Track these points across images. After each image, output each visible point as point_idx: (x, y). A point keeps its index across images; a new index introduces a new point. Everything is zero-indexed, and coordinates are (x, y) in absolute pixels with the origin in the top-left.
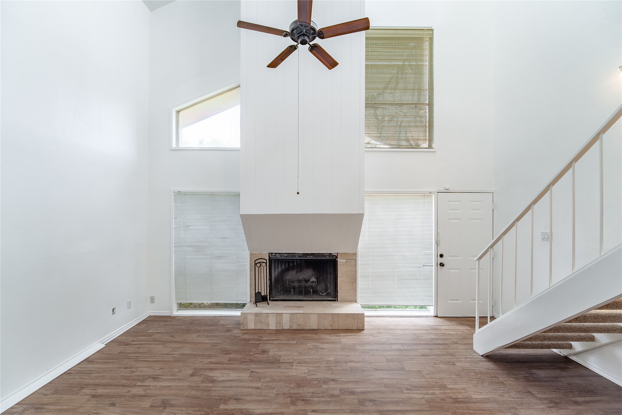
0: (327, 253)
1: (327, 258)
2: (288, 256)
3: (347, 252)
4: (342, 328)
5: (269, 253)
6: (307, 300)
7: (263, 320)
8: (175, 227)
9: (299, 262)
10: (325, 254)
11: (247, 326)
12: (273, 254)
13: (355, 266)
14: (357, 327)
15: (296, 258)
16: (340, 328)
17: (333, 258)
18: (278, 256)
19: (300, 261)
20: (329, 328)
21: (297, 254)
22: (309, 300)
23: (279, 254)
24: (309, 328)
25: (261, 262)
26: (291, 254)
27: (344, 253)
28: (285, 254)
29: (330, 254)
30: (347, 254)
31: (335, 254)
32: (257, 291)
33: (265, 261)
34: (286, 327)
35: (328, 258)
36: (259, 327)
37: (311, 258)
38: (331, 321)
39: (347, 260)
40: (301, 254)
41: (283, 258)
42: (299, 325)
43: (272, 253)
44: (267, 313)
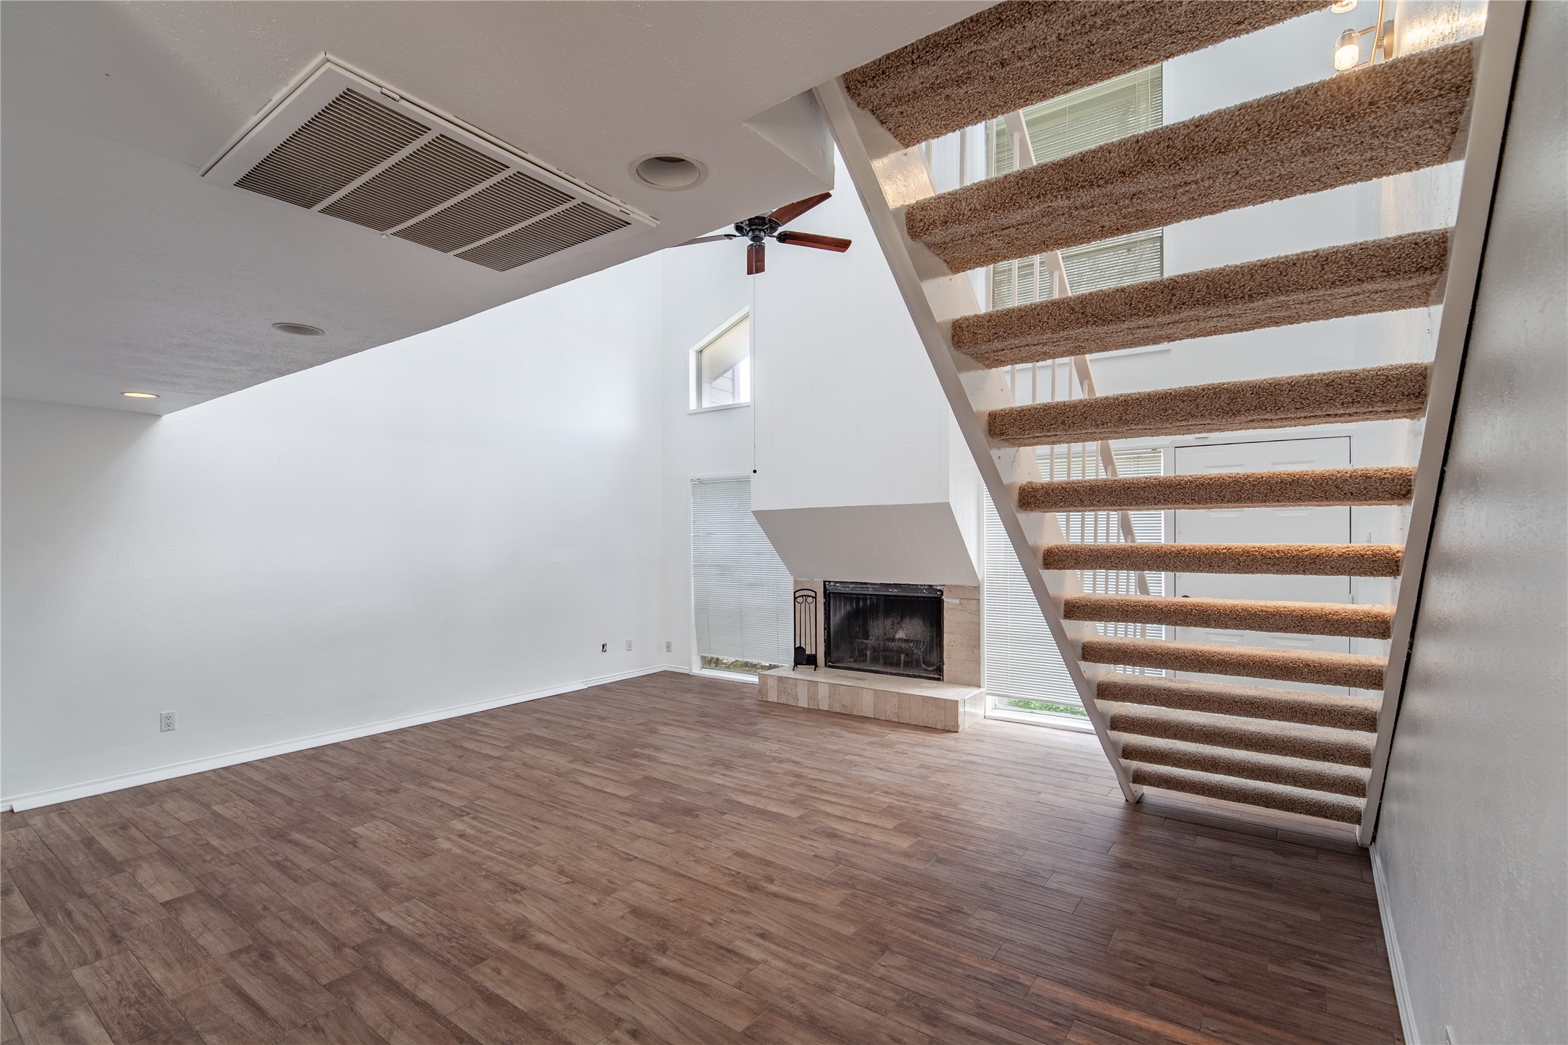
0: (924, 585)
1: (924, 595)
2: (855, 587)
3: (962, 584)
4: (918, 724)
5: (825, 582)
6: (887, 673)
7: (789, 688)
8: (694, 536)
9: (875, 600)
10: (921, 585)
11: (767, 695)
12: (832, 584)
13: (978, 612)
14: (943, 725)
15: (869, 593)
16: (912, 723)
17: (935, 595)
18: (840, 588)
19: (877, 599)
20: (894, 720)
21: (871, 584)
22: (891, 674)
23: (841, 582)
24: (860, 714)
25: (805, 596)
26: (861, 583)
27: (956, 586)
28: (852, 583)
29: (930, 586)
30: (962, 587)
31: (939, 588)
32: (797, 646)
33: (813, 594)
34: (824, 706)
35: (926, 594)
36: (783, 700)
37: (895, 592)
38: (897, 706)
39: (962, 601)
40: (877, 584)
41: (847, 590)
42: (844, 706)
43: (830, 582)
44: (796, 679)
